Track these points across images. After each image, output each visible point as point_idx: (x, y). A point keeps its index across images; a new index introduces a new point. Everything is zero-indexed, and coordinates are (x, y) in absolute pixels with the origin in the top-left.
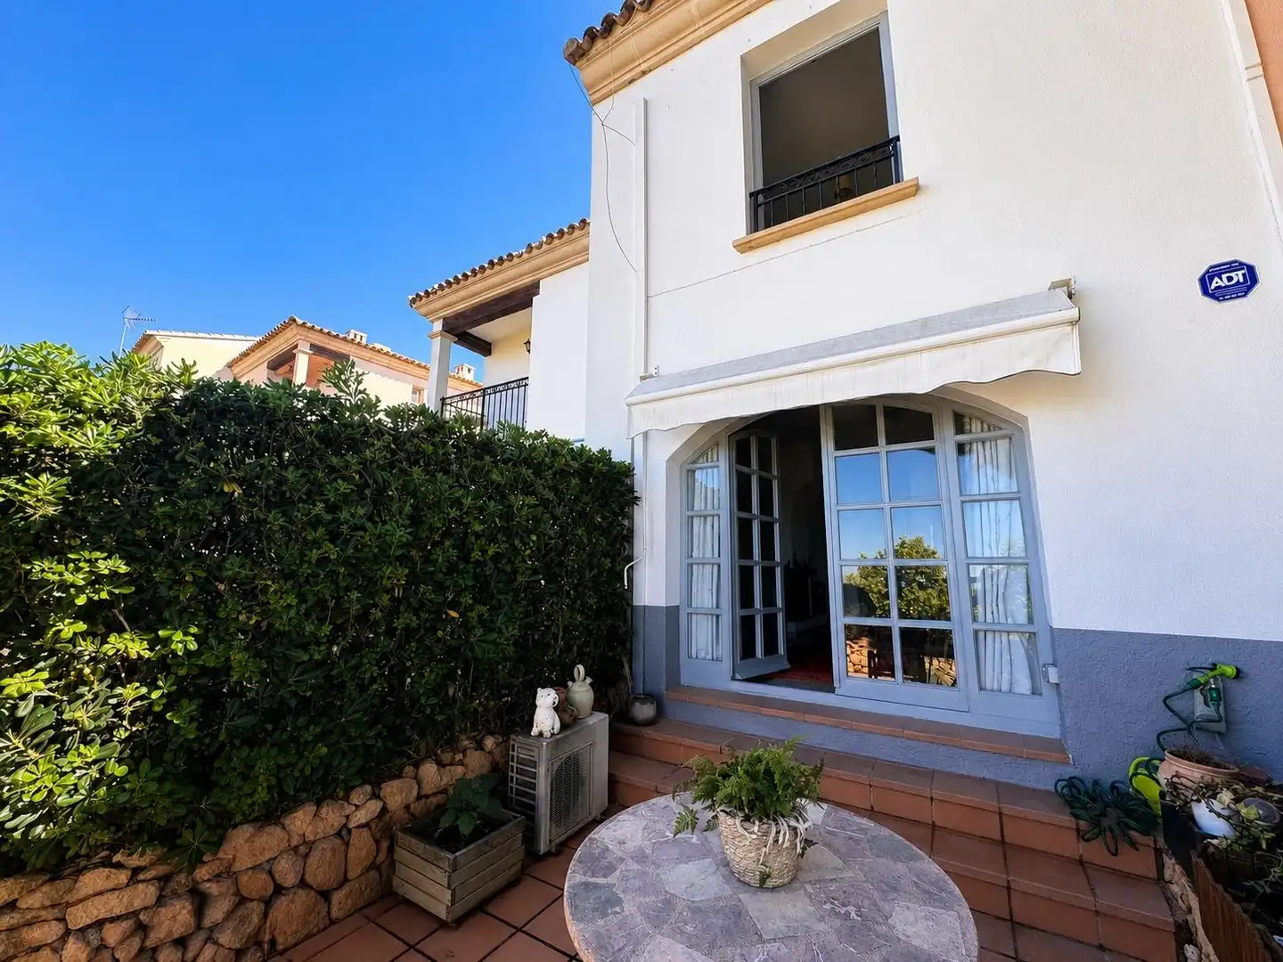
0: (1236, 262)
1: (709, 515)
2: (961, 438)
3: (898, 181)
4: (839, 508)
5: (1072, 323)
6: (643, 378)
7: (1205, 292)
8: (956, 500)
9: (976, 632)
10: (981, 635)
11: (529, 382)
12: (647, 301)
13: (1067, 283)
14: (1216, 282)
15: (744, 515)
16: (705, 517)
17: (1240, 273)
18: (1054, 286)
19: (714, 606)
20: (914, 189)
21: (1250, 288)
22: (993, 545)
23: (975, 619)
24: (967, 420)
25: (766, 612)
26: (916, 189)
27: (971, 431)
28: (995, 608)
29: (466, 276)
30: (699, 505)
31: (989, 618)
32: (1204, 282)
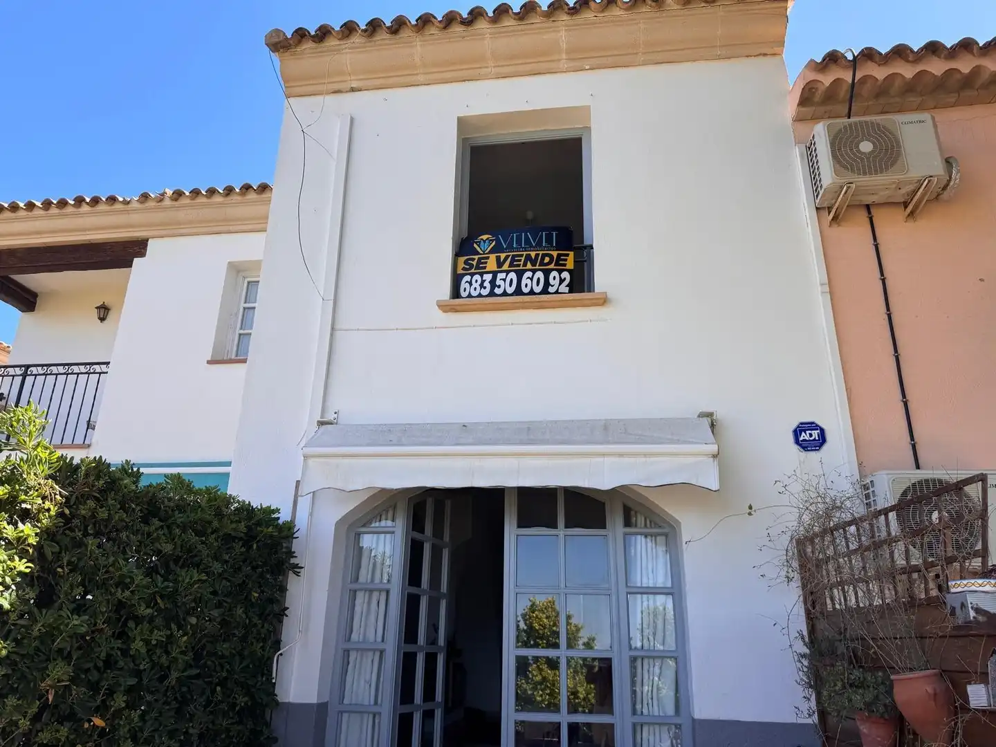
0: (813, 423)
1: (376, 590)
2: (628, 530)
3: (589, 291)
4: (517, 590)
5: (714, 456)
6: (321, 423)
7: (797, 442)
8: (623, 590)
9: (634, 725)
10: (639, 728)
11: (111, 369)
12: (332, 335)
13: (710, 415)
14: (804, 436)
15: (414, 590)
16: (371, 591)
17: (816, 432)
18: (702, 415)
19: (372, 702)
20: (602, 301)
21: (821, 445)
22: (651, 638)
23: (634, 712)
24: (633, 513)
25: (426, 708)
26: (603, 301)
27: (636, 526)
28: (650, 701)
29: (30, 206)
30: (364, 576)
31: (645, 711)
32: (797, 432)
